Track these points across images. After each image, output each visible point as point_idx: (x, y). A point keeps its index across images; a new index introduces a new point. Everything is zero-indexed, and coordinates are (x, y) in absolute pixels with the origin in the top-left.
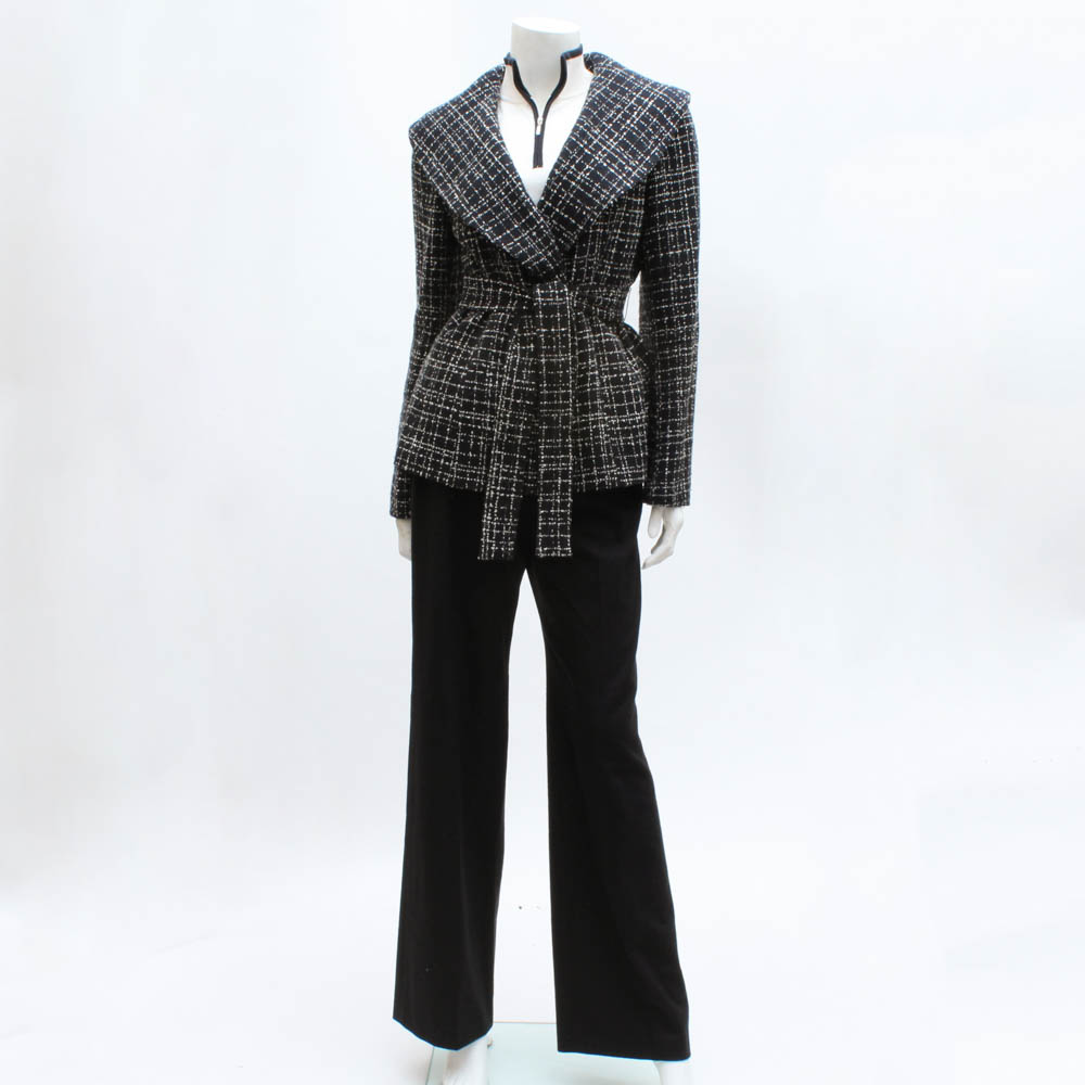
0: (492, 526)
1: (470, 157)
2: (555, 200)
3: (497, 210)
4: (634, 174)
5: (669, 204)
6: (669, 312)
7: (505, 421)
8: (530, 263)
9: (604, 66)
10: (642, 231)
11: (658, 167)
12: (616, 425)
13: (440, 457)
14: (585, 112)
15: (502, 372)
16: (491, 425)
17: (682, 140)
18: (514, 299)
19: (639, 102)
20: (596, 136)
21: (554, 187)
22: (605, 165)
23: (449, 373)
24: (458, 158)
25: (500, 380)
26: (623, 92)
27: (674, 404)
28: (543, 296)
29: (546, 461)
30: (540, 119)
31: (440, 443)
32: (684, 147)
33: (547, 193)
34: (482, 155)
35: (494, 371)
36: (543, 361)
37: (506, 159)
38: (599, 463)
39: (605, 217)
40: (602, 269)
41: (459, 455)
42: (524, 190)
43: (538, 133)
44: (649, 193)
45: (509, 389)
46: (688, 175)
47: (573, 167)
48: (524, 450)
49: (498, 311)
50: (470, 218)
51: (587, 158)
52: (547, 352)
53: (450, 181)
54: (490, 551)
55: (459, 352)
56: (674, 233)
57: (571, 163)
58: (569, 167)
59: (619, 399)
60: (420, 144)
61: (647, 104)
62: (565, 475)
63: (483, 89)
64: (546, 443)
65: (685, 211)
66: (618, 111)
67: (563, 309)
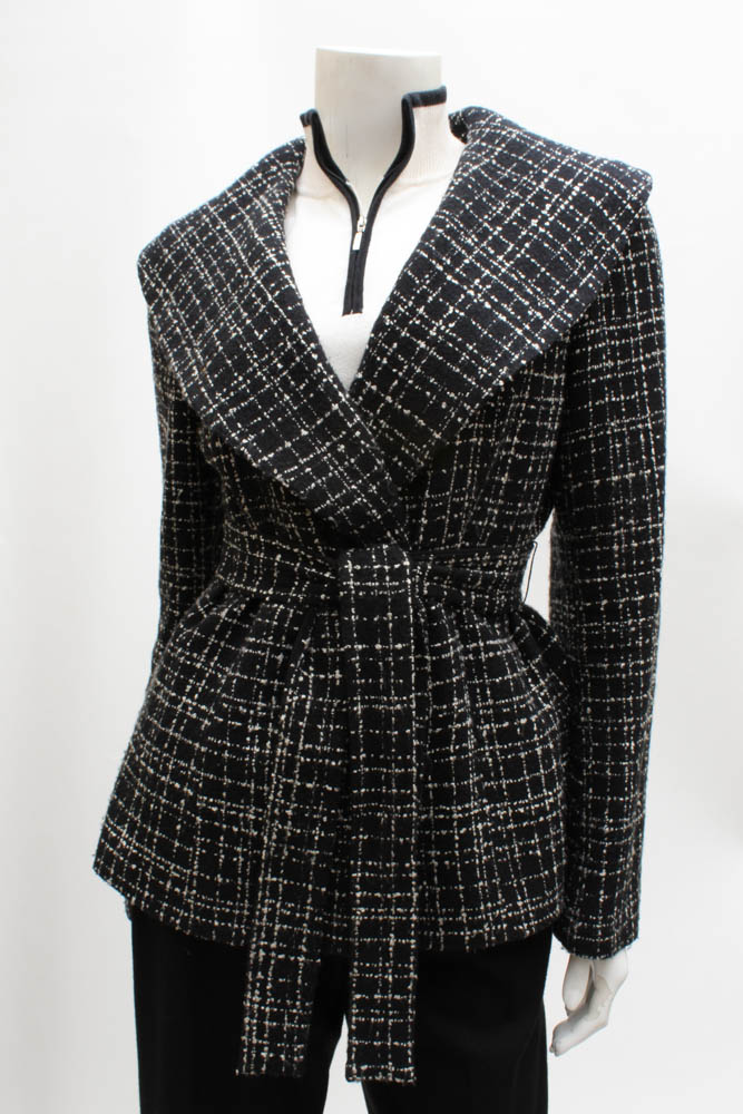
0: (262, 1015)
1: (226, 296)
2: (385, 378)
3: (267, 399)
4: (548, 324)
5: (613, 383)
6: (610, 590)
7: (284, 824)
8: (332, 510)
9: (487, 126)
10: (560, 435)
11: (593, 312)
12: (506, 821)
13: (165, 877)
14: (449, 204)
15: (277, 725)
16: (258, 825)
17: (636, 261)
18: (303, 578)
19: (554, 186)
20: (470, 250)
21: (382, 353)
22: (487, 305)
23: (183, 716)
24: (206, 297)
25: (275, 740)
26: (523, 169)
27: (618, 769)
28: (358, 575)
29: (365, 902)
30: (363, 220)
31: (164, 848)
32: (641, 273)
33: (368, 364)
34: (246, 290)
35: (264, 722)
36: (359, 708)
37: (290, 297)
38: (473, 899)
39: (488, 413)
40: (481, 515)
41: (198, 877)
42: (322, 358)
43: (357, 246)
44: (573, 364)
45: (291, 762)
46: (648, 328)
47: (421, 310)
48: (322, 877)
49: (275, 599)
50: (213, 417)
51: (451, 293)
52: (366, 690)
53: (190, 344)
54: (259, 1060)
55: (200, 675)
56: (622, 441)
57: (418, 303)
58: (412, 311)
59: (513, 768)
60: (152, 276)
61: (570, 189)
62: (402, 930)
63: (265, 177)
64: (364, 868)
65: (642, 397)
66: (514, 203)
67: (399, 604)
